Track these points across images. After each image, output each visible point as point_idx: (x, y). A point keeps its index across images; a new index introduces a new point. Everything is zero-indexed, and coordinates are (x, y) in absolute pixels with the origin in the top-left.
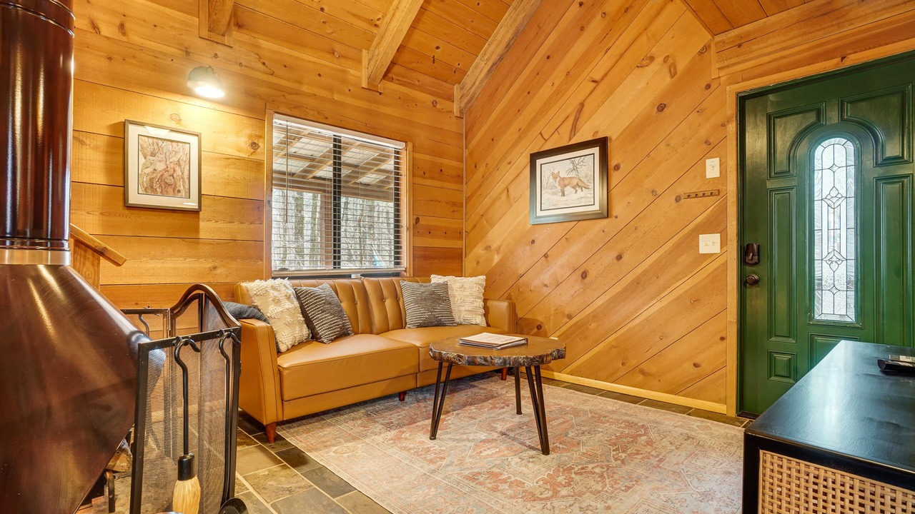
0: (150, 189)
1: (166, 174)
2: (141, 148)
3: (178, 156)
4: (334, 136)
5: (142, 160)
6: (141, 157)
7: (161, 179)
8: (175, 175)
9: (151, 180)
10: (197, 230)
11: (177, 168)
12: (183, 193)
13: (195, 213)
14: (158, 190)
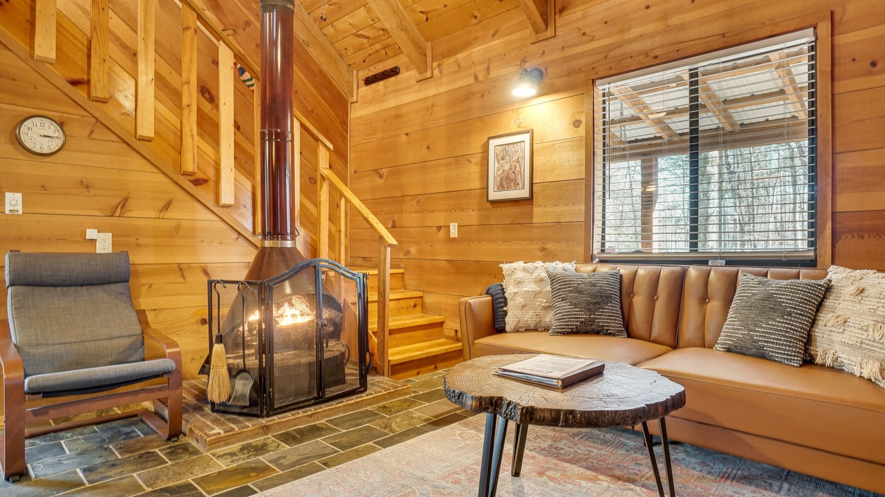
0: (501, 187)
1: (510, 172)
2: (496, 155)
3: (518, 155)
4: (690, 70)
5: (497, 165)
6: (496, 162)
7: (508, 177)
8: (516, 172)
9: (501, 179)
10: (531, 215)
11: (517, 165)
12: (520, 185)
13: (529, 200)
14: (506, 186)
